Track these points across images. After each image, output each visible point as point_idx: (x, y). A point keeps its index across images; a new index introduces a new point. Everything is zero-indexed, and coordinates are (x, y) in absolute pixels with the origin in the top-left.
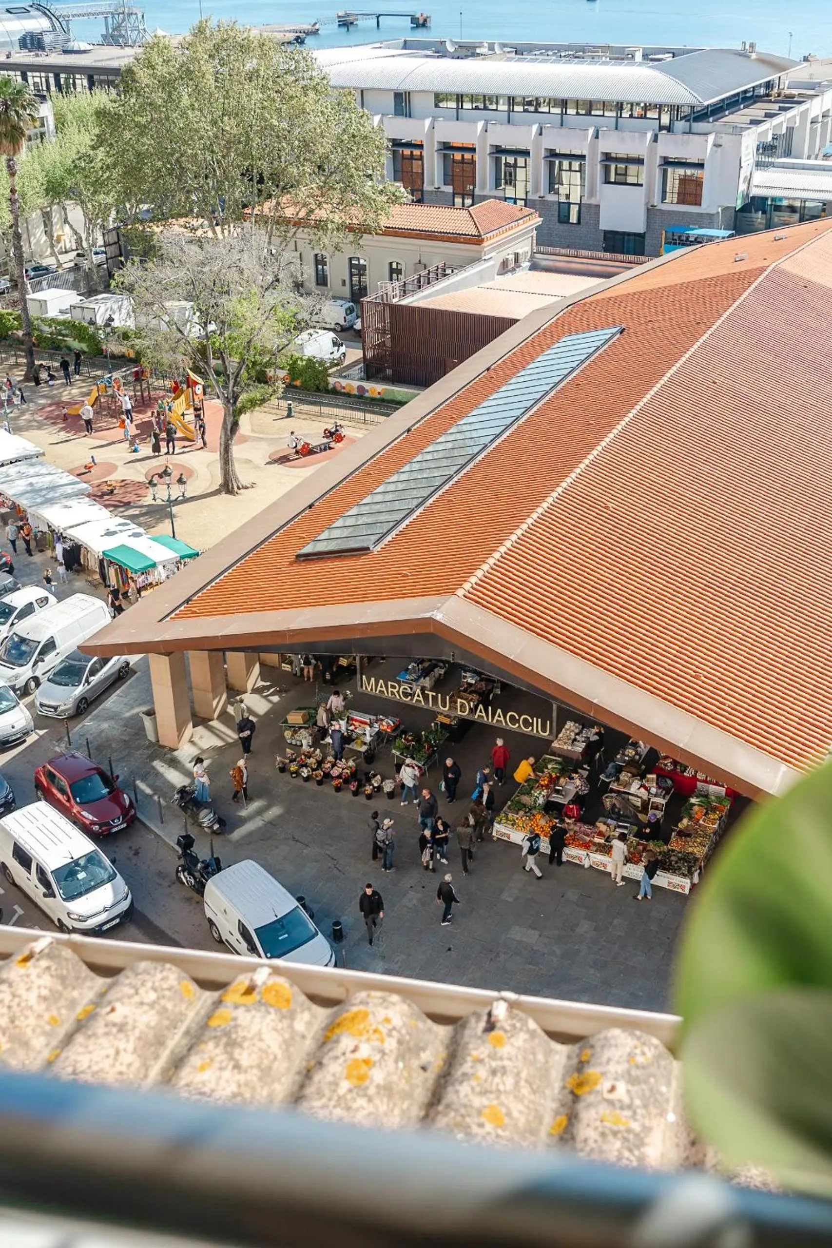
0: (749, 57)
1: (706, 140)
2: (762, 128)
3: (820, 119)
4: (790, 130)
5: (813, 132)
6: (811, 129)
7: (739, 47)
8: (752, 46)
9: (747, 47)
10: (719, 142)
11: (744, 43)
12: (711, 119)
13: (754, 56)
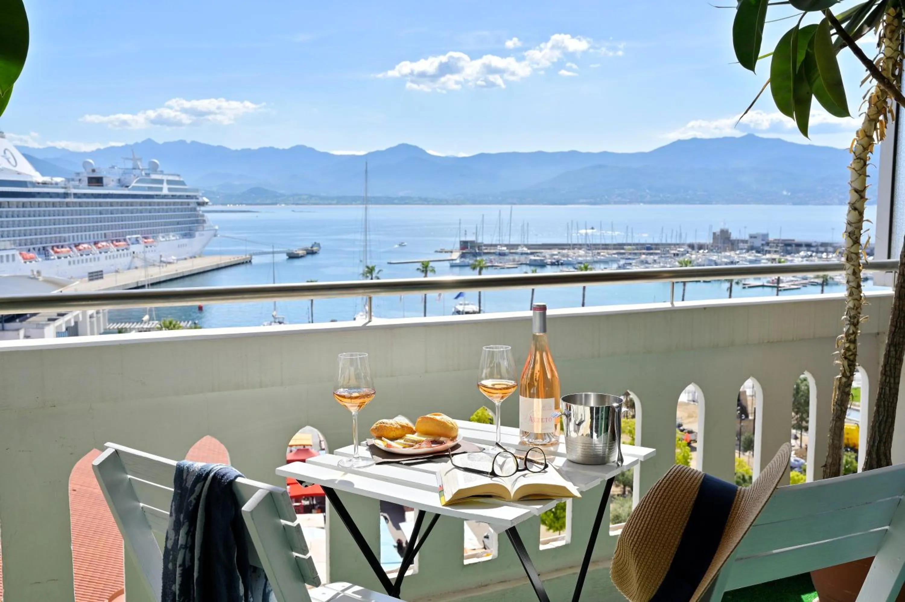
0: (37, 279)
1: (19, 334)
2: (57, 323)
3: (95, 315)
4: (76, 323)
5: (92, 323)
6: (90, 322)
7: (29, 274)
8: (38, 272)
9: (35, 273)
10: (28, 334)
11: (32, 271)
12: (17, 320)
13: (41, 278)
